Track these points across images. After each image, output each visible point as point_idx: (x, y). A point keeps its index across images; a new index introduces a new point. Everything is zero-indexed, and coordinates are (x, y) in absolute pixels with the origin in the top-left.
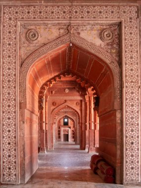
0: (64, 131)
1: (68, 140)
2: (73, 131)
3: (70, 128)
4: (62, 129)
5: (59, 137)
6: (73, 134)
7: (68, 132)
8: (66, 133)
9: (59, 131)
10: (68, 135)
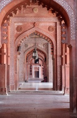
0: (35, 68)
1: (38, 77)
2: (43, 68)
3: (40, 65)
4: (33, 66)
5: (31, 74)
6: (43, 71)
7: (39, 70)
8: (37, 70)
9: (31, 68)
10: (38, 72)
